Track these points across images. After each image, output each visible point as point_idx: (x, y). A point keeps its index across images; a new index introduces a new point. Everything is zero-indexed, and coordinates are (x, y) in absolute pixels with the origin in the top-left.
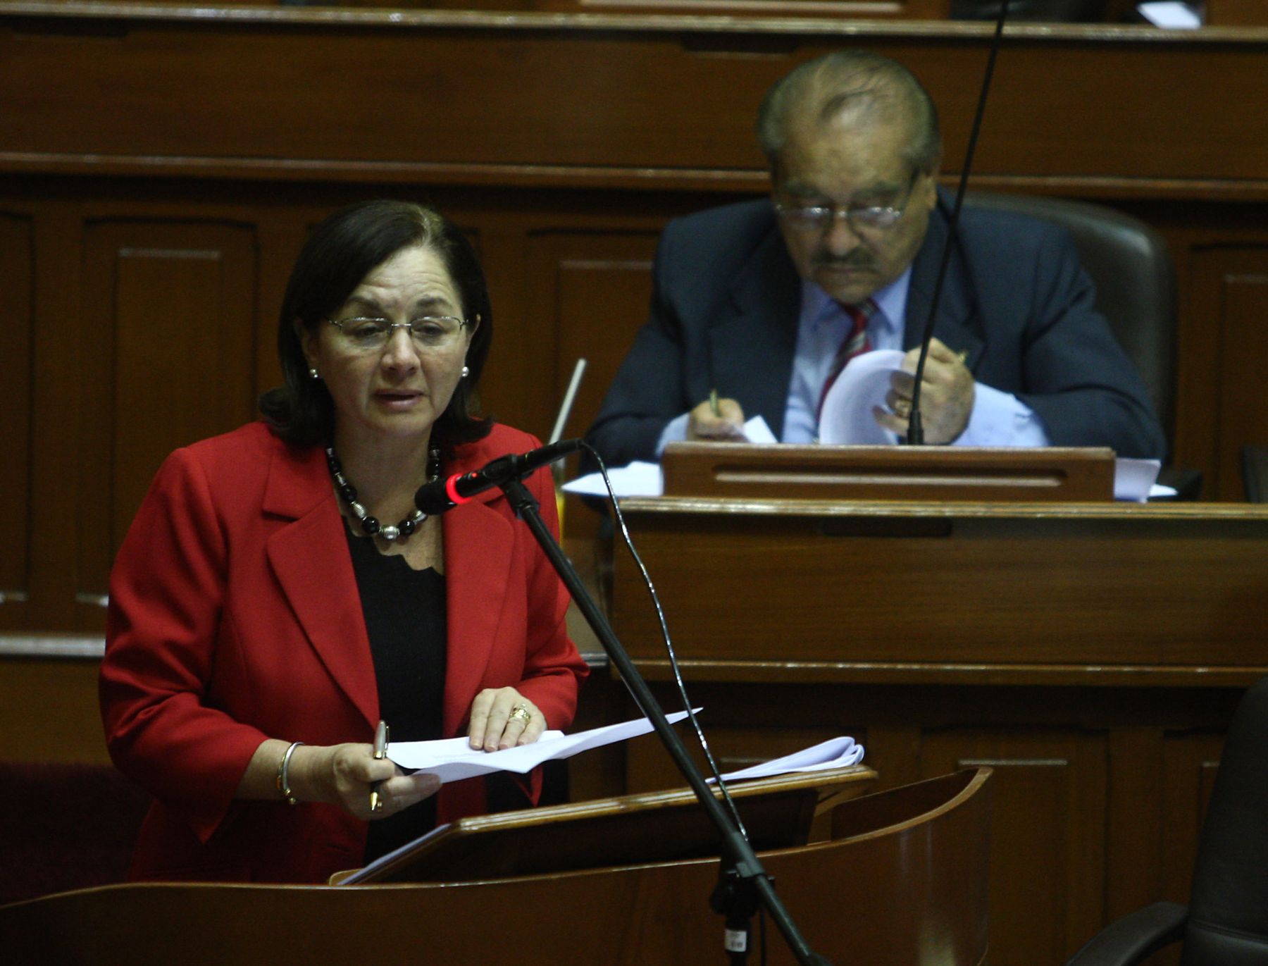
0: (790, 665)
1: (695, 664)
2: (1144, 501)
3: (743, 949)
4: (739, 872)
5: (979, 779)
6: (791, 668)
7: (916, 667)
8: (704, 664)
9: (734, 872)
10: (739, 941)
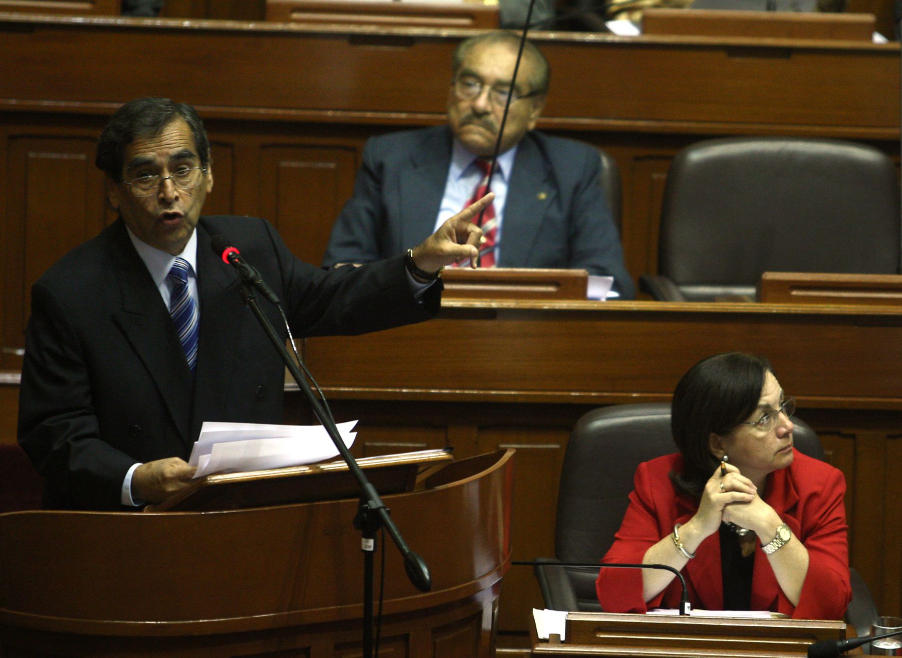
0: (404, 391)
1: (351, 389)
2: (603, 300)
3: (372, 549)
4: (369, 506)
5: (508, 455)
6: (406, 392)
7: (475, 392)
8: (356, 389)
9: (367, 505)
10: (369, 545)
